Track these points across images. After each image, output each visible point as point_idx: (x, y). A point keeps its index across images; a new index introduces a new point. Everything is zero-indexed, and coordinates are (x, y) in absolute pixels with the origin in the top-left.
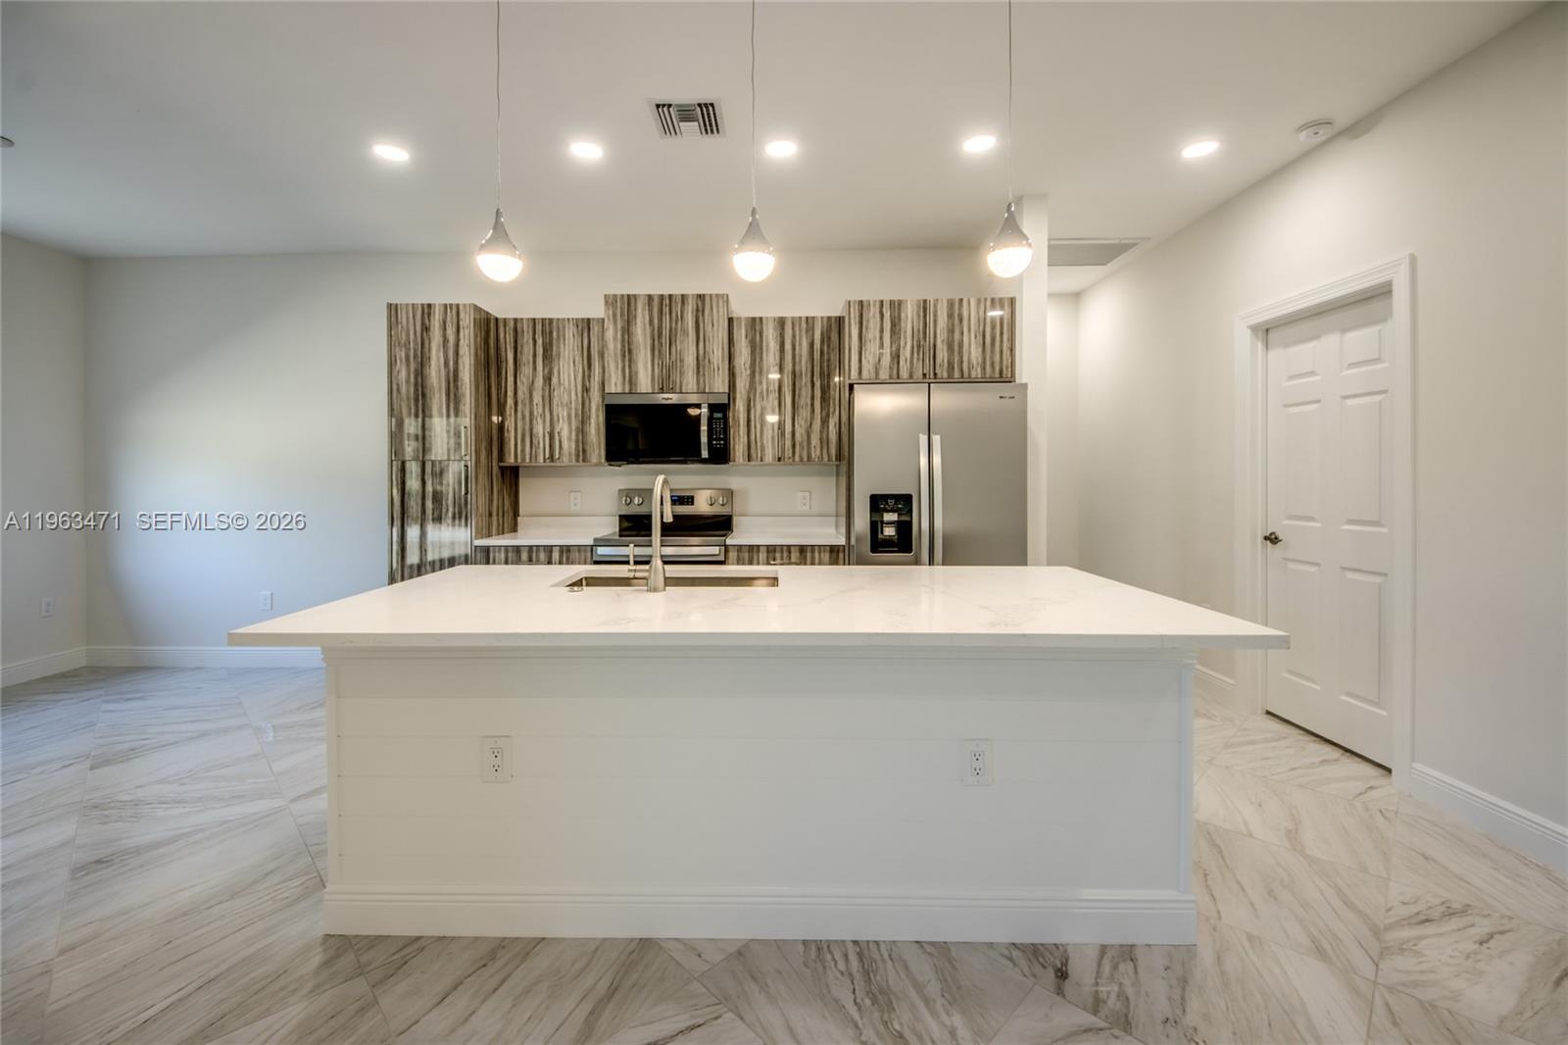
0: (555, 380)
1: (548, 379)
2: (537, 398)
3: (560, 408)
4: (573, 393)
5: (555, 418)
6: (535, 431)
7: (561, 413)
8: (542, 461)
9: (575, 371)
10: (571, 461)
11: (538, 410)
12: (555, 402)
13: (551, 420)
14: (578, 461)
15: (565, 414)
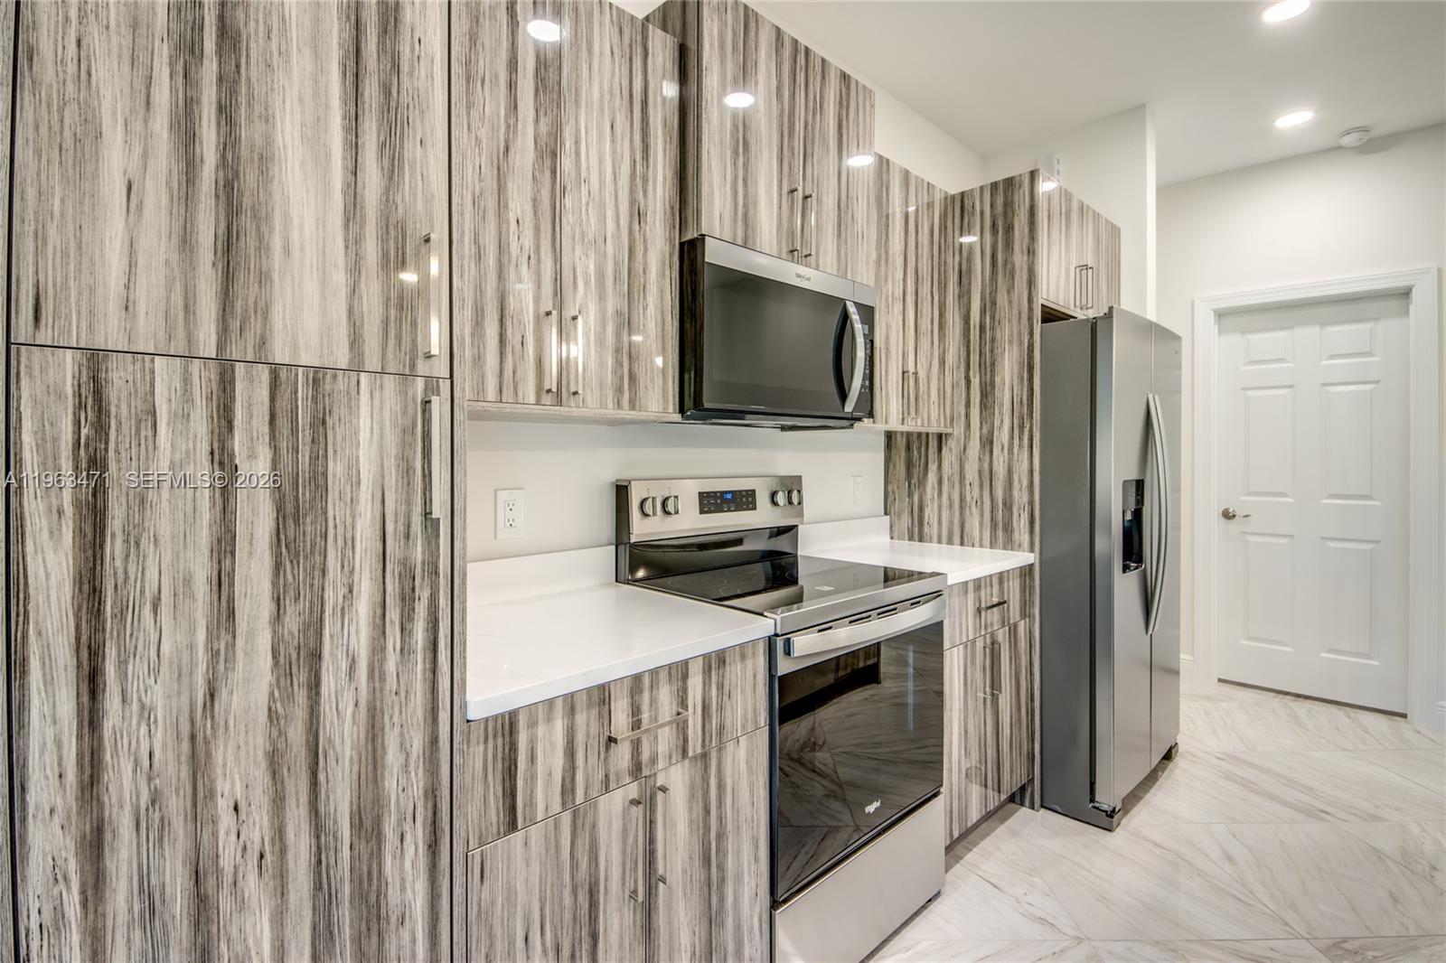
0: (567, 163)
1: (550, 152)
2: (519, 204)
3: (578, 252)
4: (610, 213)
5: (567, 273)
6: (512, 304)
7: (582, 262)
8: (532, 398)
9: (614, 152)
10: (603, 405)
11: (521, 241)
12: (567, 230)
13: (558, 279)
14: (619, 405)
15: (592, 267)
